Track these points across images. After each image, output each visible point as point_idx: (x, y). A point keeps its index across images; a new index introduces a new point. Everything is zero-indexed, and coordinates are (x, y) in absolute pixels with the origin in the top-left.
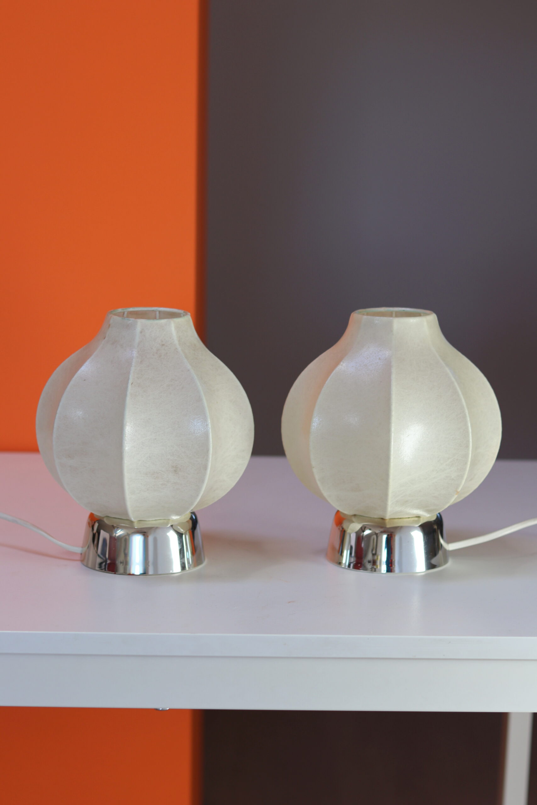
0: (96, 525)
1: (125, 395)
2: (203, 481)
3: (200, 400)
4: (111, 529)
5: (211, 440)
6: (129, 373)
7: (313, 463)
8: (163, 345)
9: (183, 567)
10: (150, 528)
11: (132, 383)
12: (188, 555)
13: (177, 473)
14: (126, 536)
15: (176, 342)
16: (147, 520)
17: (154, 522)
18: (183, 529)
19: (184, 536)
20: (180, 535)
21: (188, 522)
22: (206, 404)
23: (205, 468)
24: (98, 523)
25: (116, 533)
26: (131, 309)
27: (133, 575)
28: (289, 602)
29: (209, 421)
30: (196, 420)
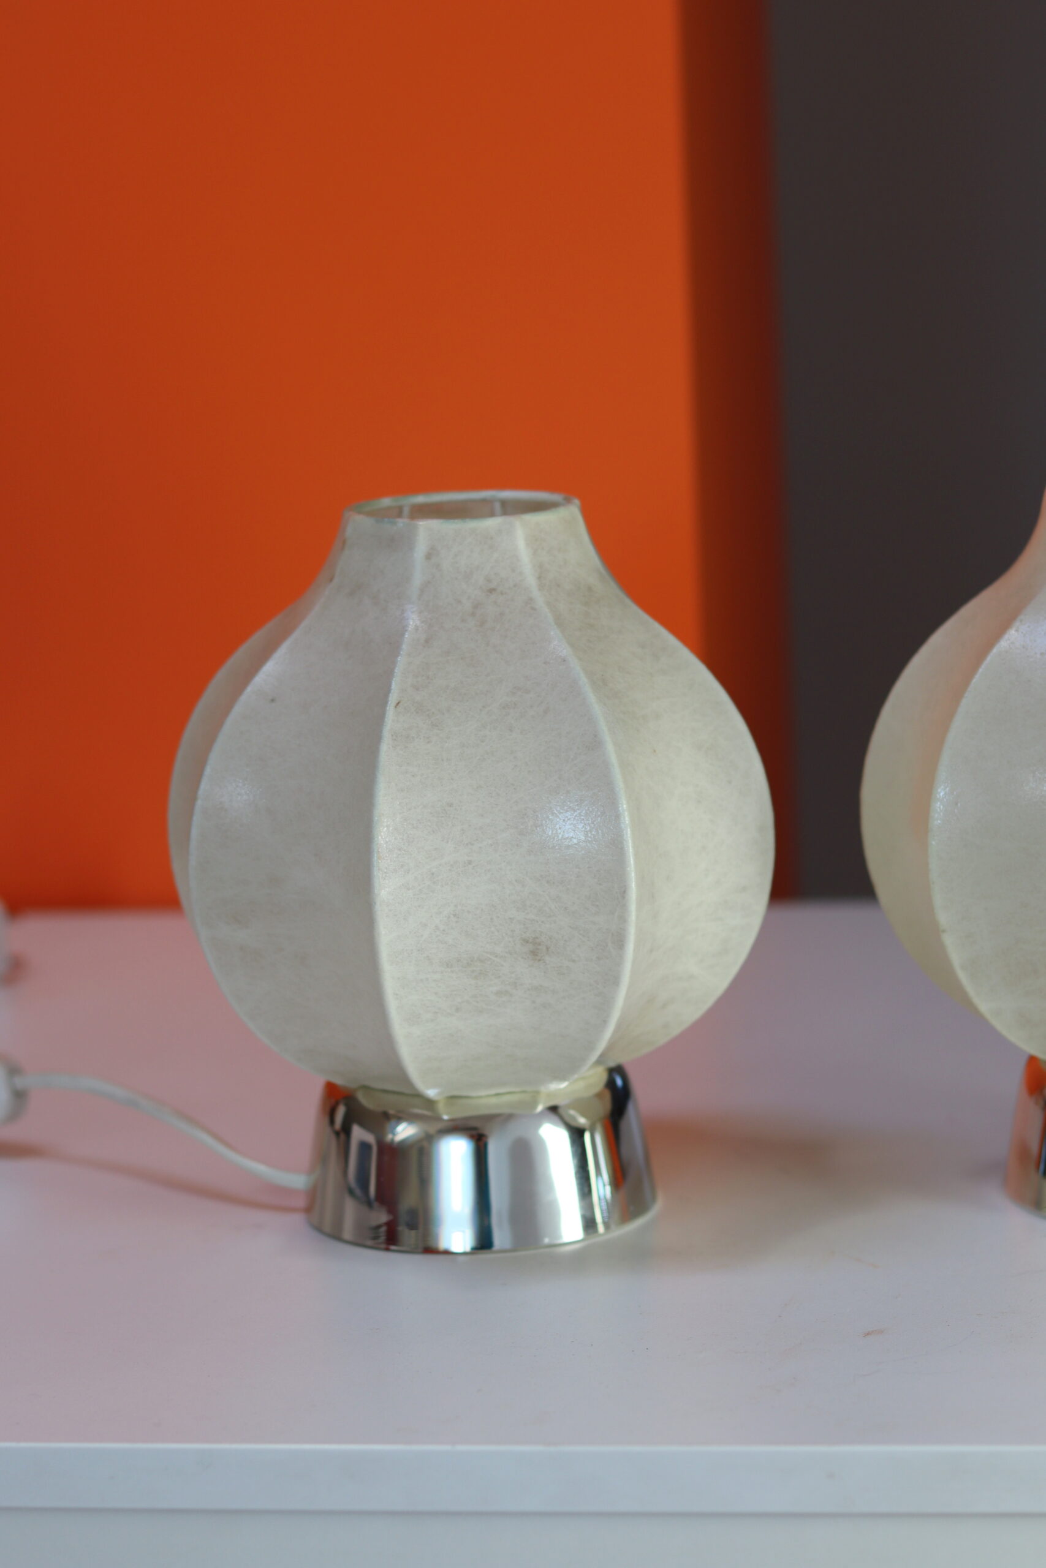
0: (341, 1112)
1: (377, 739)
2: (616, 981)
3: (595, 744)
4: (383, 1119)
5: (632, 862)
6: (389, 674)
7: (943, 918)
8: (492, 591)
9: (589, 1224)
10: (490, 1118)
11: (399, 703)
12: (601, 1187)
13: (539, 960)
14: (420, 1141)
15: (531, 581)
16: (473, 1094)
17: (494, 1100)
18: (583, 1115)
19: (587, 1137)
20: (577, 1134)
21: (599, 1095)
22: (613, 759)
23: (620, 941)
24: (347, 1105)
25: (394, 1134)
26: (420, 499)
27: (447, 1252)
28: (868, 1334)
29: (624, 806)
30: (586, 802)
